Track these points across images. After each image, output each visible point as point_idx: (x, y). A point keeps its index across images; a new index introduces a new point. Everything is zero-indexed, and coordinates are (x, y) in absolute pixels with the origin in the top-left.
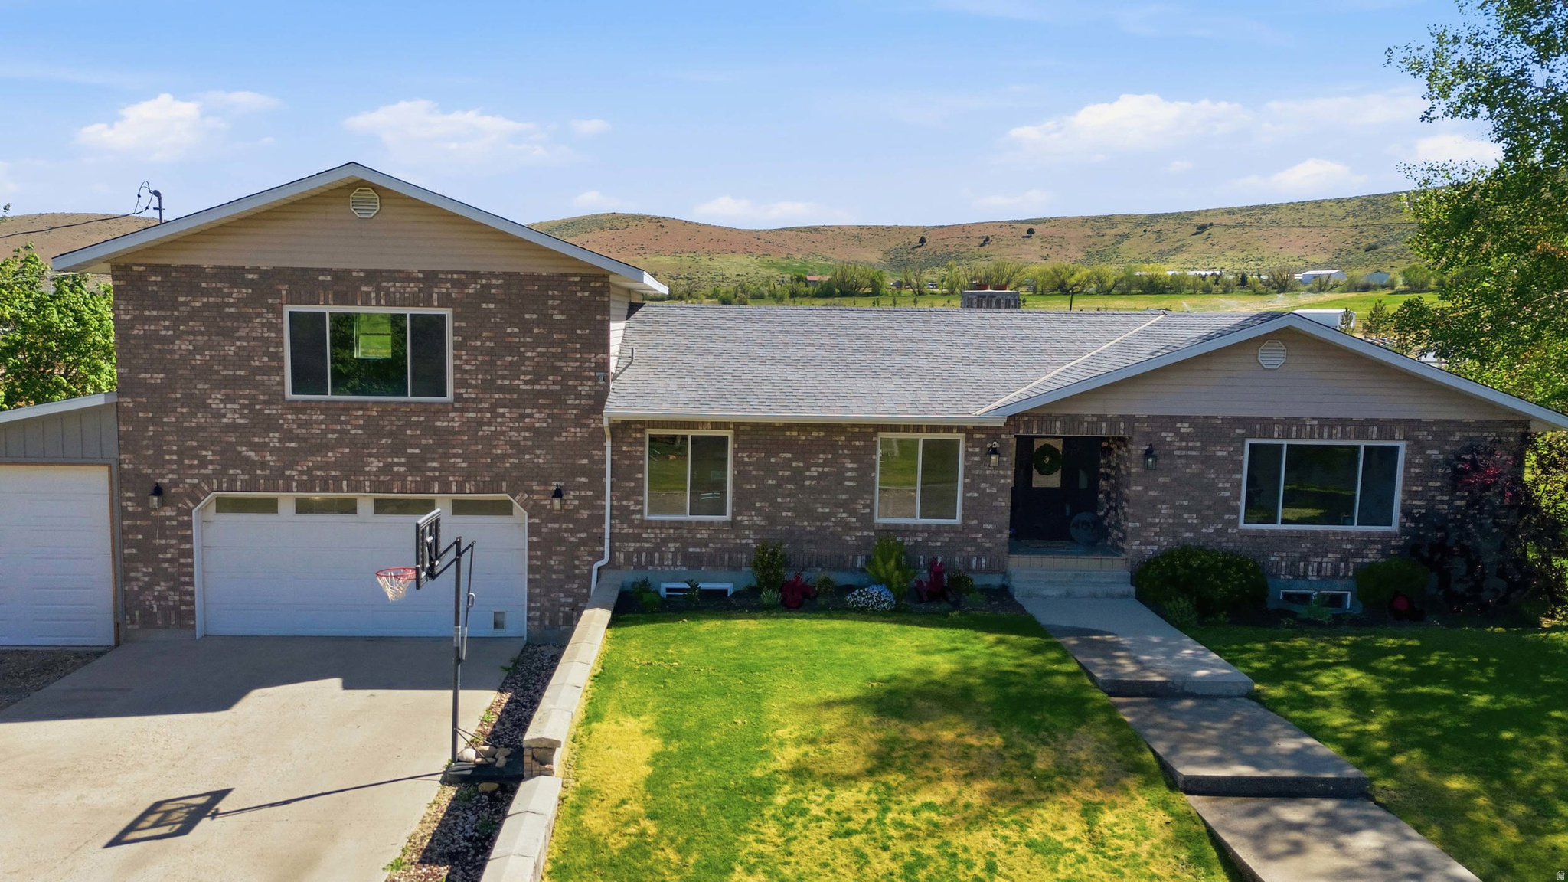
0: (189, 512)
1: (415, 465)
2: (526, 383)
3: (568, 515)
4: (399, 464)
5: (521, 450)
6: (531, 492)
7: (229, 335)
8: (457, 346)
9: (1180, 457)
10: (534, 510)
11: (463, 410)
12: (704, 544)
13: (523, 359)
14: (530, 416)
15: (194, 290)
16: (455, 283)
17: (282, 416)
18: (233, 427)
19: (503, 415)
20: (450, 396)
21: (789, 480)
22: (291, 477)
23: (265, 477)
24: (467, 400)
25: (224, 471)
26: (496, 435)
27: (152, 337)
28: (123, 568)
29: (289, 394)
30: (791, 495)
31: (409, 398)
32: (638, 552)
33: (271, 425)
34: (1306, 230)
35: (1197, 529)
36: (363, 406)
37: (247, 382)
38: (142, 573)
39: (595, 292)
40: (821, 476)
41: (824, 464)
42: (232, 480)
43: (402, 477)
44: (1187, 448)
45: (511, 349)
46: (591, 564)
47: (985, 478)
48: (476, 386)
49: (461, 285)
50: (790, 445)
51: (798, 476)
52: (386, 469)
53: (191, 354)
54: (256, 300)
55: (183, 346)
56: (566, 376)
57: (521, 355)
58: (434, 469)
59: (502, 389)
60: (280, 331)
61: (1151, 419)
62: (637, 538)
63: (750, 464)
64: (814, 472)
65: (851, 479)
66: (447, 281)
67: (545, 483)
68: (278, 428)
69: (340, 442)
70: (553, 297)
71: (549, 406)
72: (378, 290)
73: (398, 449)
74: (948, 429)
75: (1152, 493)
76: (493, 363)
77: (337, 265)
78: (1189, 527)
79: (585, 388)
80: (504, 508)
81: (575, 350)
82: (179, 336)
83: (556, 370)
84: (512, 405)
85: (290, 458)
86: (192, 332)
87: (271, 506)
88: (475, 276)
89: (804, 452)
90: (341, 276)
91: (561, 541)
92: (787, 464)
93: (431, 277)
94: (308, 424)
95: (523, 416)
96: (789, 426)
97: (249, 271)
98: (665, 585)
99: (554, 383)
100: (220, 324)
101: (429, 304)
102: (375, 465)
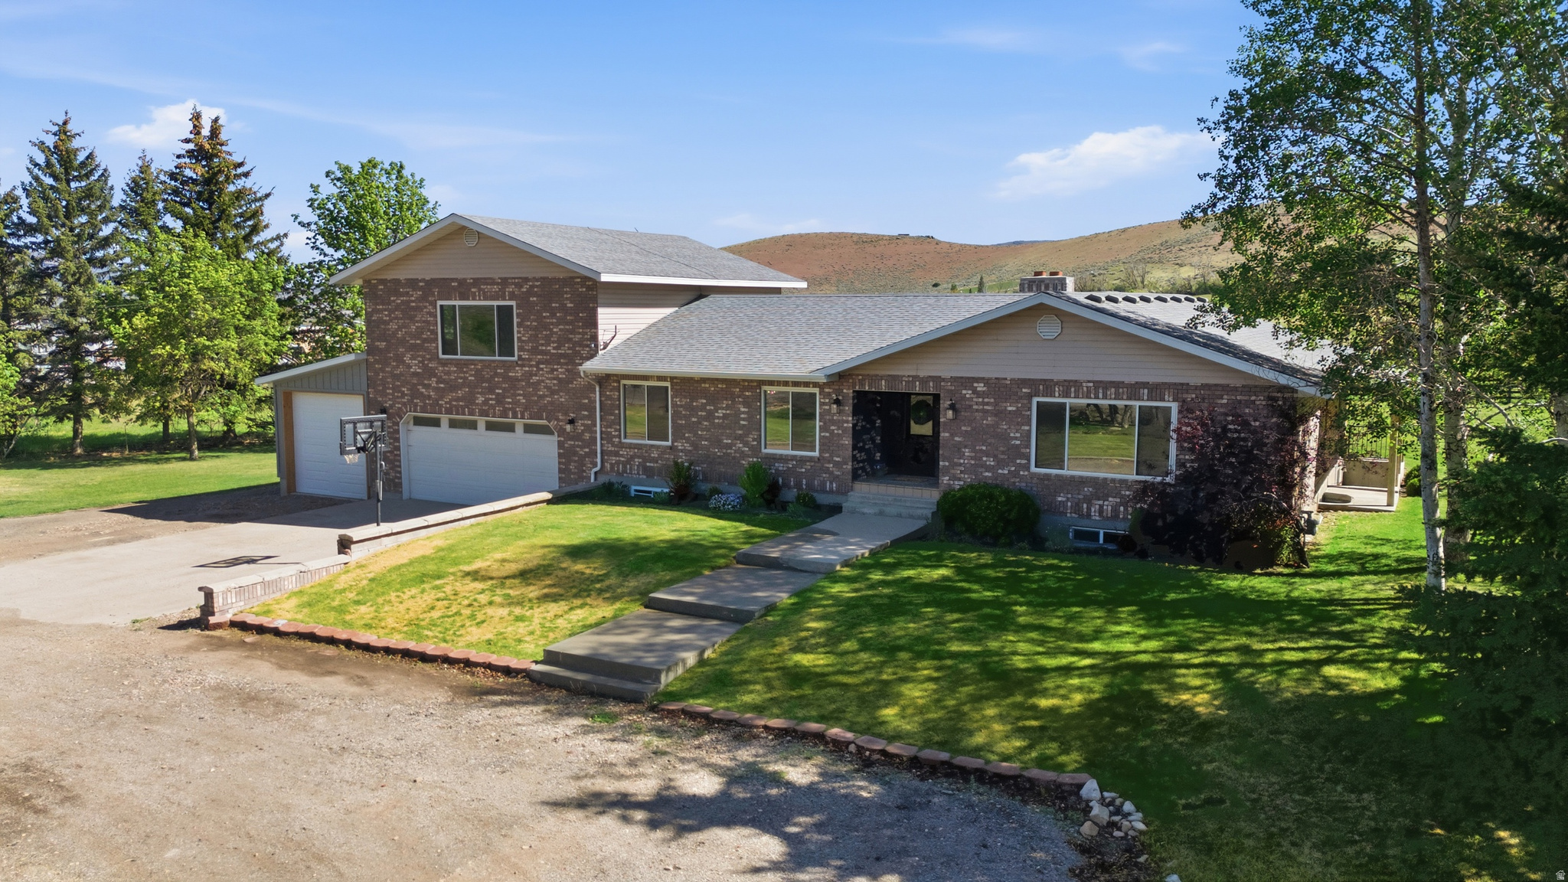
0: (397, 424)
1: (499, 401)
2: (554, 348)
3: (577, 437)
4: (491, 399)
6: (558, 420)
7: (412, 319)
8: (519, 325)
9: (977, 410)
10: (561, 432)
11: (523, 366)
13: (552, 333)
14: (557, 370)
15: (398, 294)
16: (516, 285)
19: (542, 369)
20: (516, 358)
21: (706, 418)
22: (441, 405)
23: (430, 405)
24: (524, 359)
25: (411, 401)
26: (539, 382)
27: (381, 321)
29: (441, 356)
30: (707, 429)
31: (497, 358)
32: (618, 463)
33: (431, 373)
35: (994, 471)
36: (473, 362)
39: (589, 288)
40: (725, 417)
41: (727, 408)
42: (416, 405)
43: (493, 407)
44: (984, 404)
45: (546, 327)
47: (833, 422)
48: (528, 351)
50: (705, 393)
51: (710, 416)
52: (485, 402)
53: (397, 330)
54: (424, 298)
55: (393, 326)
56: (575, 344)
57: (551, 330)
58: (509, 403)
60: (436, 316)
61: (954, 379)
62: (617, 454)
63: (681, 406)
64: (720, 413)
65: (744, 419)
66: (513, 283)
67: (566, 414)
68: (435, 375)
69: (463, 385)
70: (566, 293)
71: (566, 364)
72: (480, 290)
73: (491, 390)
74: (806, 384)
75: (957, 439)
76: (536, 336)
77: (460, 276)
78: (988, 468)
80: (546, 430)
81: (579, 327)
82: (391, 321)
83: (570, 340)
84: (546, 362)
85: (441, 393)
86: (396, 318)
87: (438, 423)
89: (713, 399)
90: (462, 282)
91: (575, 453)
92: (703, 407)
94: (448, 373)
95: (553, 370)
96: (704, 380)
97: (421, 281)
98: (634, 488)
99: (569, 348)
100: (409, 312)
101: (504, 299)
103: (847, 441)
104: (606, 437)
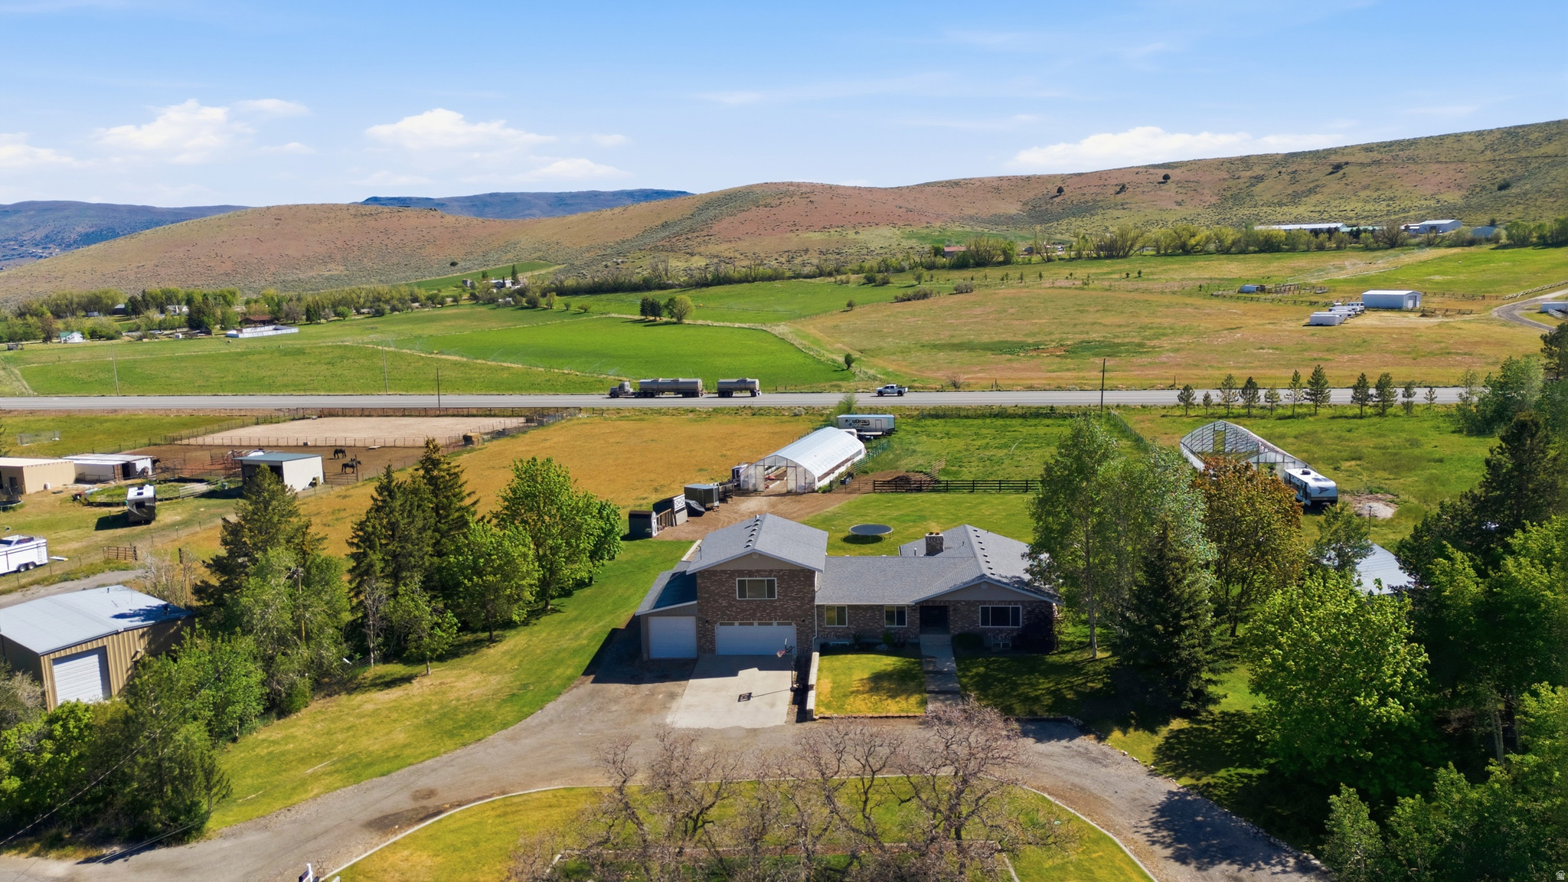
1: (768, 614)
3: (806, 626)
5: (794, 611)
6: (796, 620)
7: (724, 585)
9: (963, 610)
10: (798, 625)
12: (842, 633)
15: (715, 575)
16: (776, 572)
18: (725, 606)
20: (776, 598)
21: (861, 617)
22: (738, 617)
23: (732, 617)
24: (780, 599)
26: (787, 607)
27: (706, 587)
28: (699, 639)
29: (738, 599)
30: (862, 621)
31: (767, 599)
32: (826, 638)
34: (1444, 166)
36: (754, 600)
37: (728, 596)
38: (703, 641)
39: (811, 574)
40: (870, 616)
41: (870, 613)
43: (765, 618)
44: (965, 608)
47: (913, 618)
50: (861, 611)
51: (864, 616)
52: (761, 615)
53: (715, 590)
54: (733, 576)
56: (805, 594)
59: (789, 597)
60: (736, 584)
61: (954, 601)
62: (824, 632)
63: (852, 613)
65: (877, 617)
68: (735, 606)
69: (750, 610)
70: (800, 574)
73: (764, 610)
74: (902, 607)
75: (957, 619)
79: (809, 597)
80: (790, 624)
81: (807, 588)
82: (712, 586)
85: (738, 613)
86: (715, 585)
87: (733, 624)
88: (782, 570)
89: (865, 612)
93: (771, 571)
94: (742, 606)
96: (861, 606)
97: (728, 571)
98: (831, 643)
100: (721, 583)
103: (918, 622)
104: (819, 625)
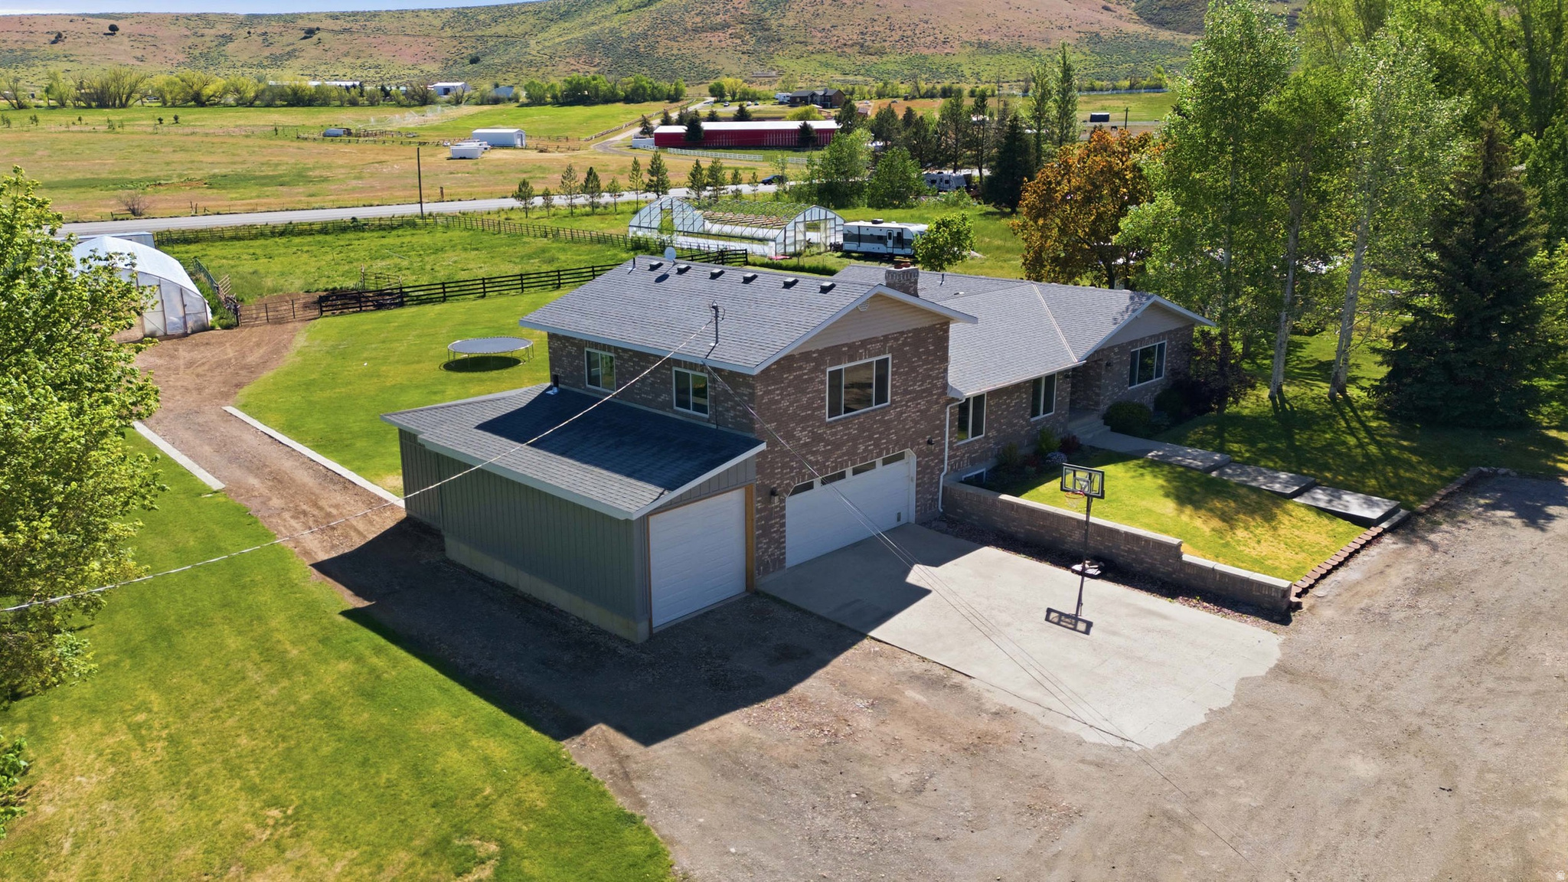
5: (916, 422)
12: (976, 451)
17: (825, 432)
18: (806, 444)
28: (751, 544)
34: (413, 38)
37: (811, 417)
46: (939, 475)
49: (896, 339)
59: (910, 392)
79: (939, 384)
88: (902, 333)
93: (886, 338)
102: (862, 447)
